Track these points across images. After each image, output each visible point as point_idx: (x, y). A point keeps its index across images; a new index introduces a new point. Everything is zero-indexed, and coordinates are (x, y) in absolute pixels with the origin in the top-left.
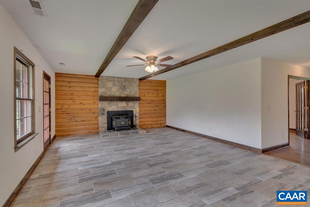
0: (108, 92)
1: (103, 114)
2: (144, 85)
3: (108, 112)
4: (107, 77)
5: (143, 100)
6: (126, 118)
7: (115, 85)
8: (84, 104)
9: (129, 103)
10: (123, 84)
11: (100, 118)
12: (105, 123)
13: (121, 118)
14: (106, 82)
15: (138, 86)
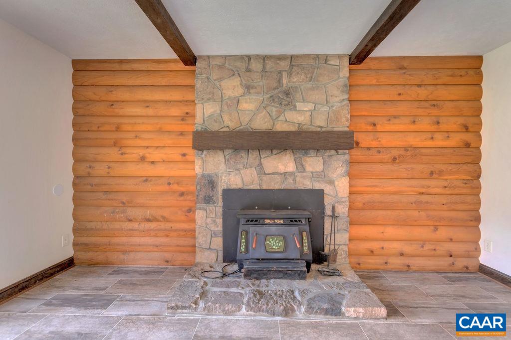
0: (226, 118)
1: (208, 200)
2: (374, 82)
3: (227, 192)
4: (225, 57)
5: (369, 148)
6: (292, 221)
7: (252, 88)
8: (153, 163)
9: (308, 159)
10: (285, 81)
11: (199, 215)
12: (214, 234)
13: (267, 221)
14: (221, 79)
15: (345, 86)
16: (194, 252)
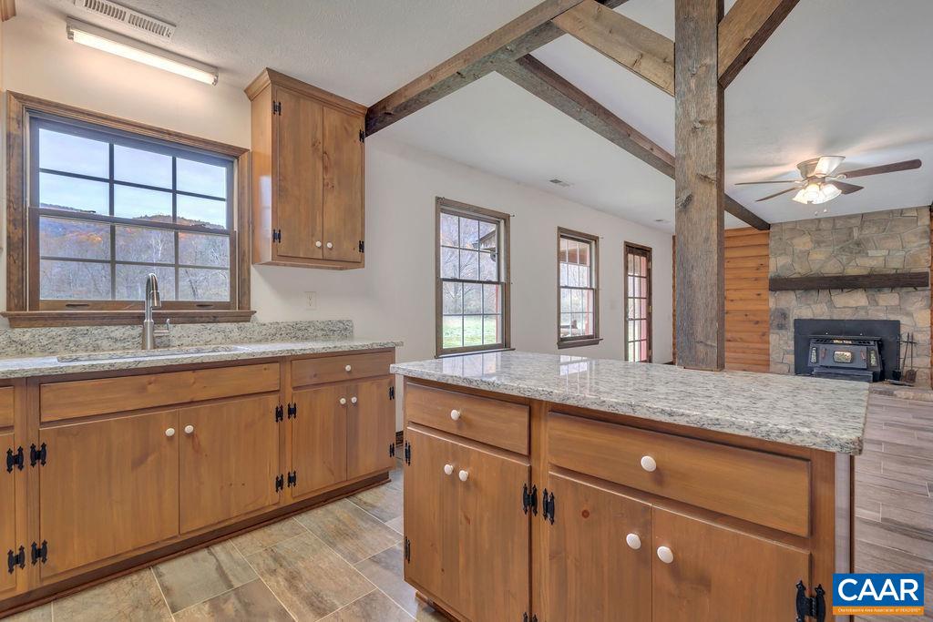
0: (796, 266)
1: (781, 327)
3: (798, 322)
4: (796, 222)
6: (861, 342)
7: (823, 242)
8: (732, 300)
9: (881, 295)
10: (856, 234)
11: (773, 338)
12: (786, 352)
13: (836, 341)
14: (792, 238)
15: (925, 233)
16: (769, 365)
